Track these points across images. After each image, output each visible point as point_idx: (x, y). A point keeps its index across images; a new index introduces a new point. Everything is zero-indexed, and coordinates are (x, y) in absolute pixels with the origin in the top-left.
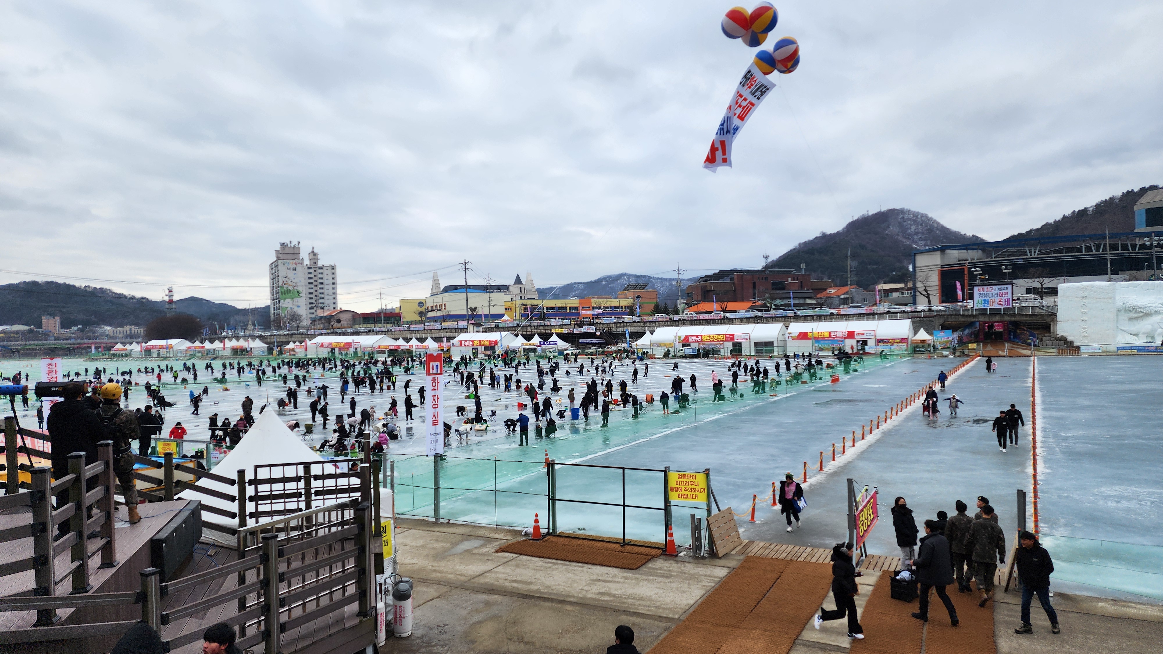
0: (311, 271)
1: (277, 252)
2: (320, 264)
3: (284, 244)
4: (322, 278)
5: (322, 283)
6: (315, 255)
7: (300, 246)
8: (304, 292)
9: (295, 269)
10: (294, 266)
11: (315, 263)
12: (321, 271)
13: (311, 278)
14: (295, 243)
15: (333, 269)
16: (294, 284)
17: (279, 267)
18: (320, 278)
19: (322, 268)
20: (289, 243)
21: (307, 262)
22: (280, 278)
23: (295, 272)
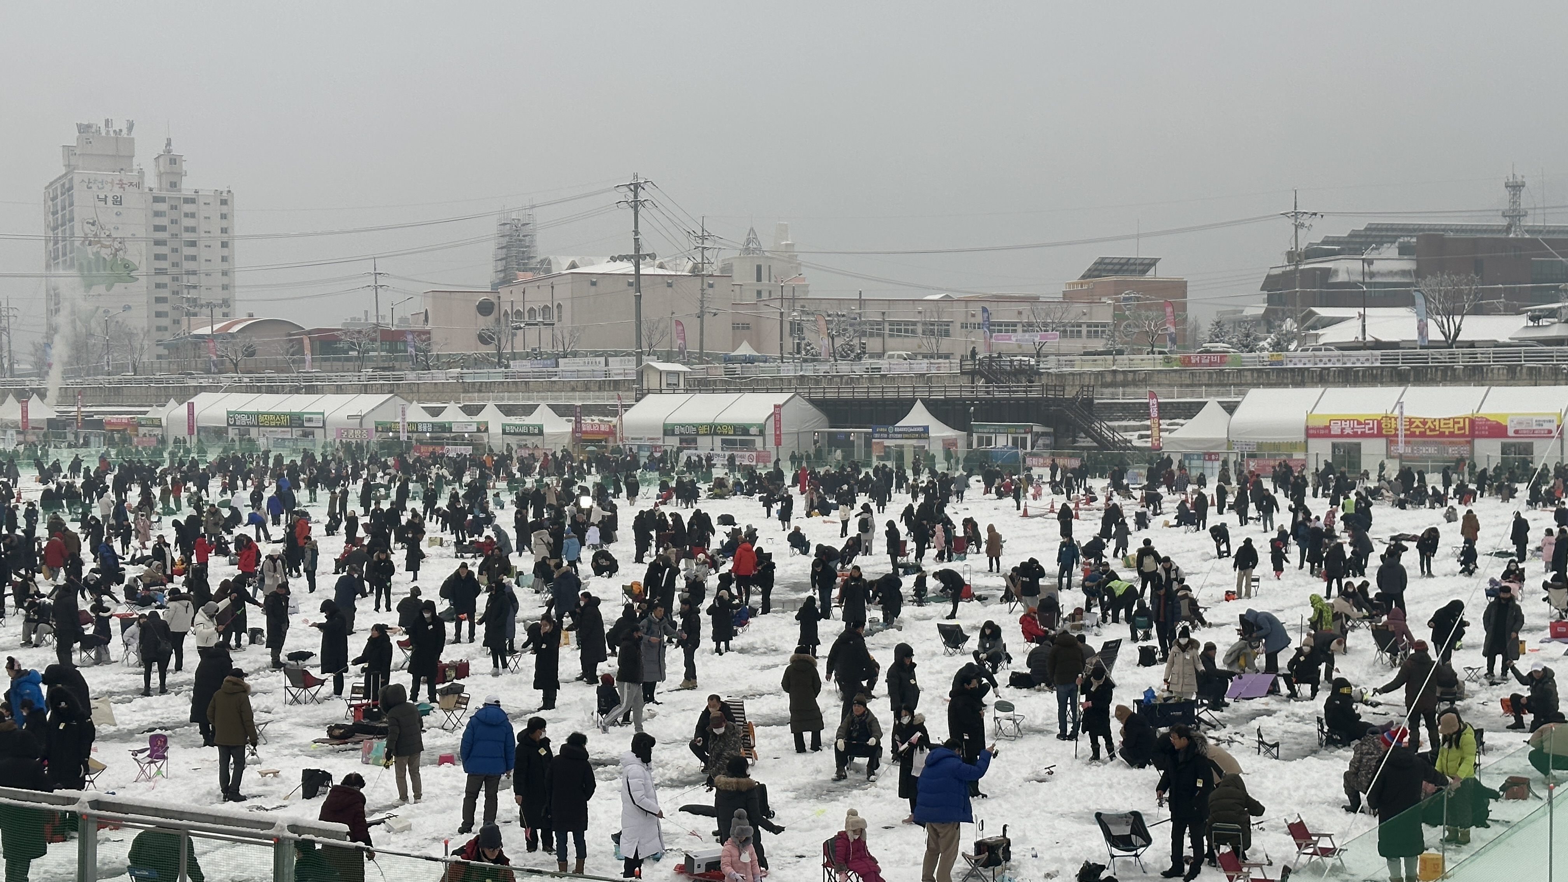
0: (163, 207)
1: (69, 151)
2: (187, 187)
3: (89, 126)
4: (193, 230)
5: (193, 244)
6: (173, 161)
7: (134, 134)
8: (143, 269)
9: (118, 201)
10: (118, 192)
11: (173, 185)
12: (188, 208)
13: (163, 228)
14: (119, 124)
15: (224, 202)
16: (117, 245)
17: (75, 192)
18: (187, 229)
19: (192, 201)
20: (102, 125)
21: (151, 181)
22: (77, 225)
23: (117, 209)
